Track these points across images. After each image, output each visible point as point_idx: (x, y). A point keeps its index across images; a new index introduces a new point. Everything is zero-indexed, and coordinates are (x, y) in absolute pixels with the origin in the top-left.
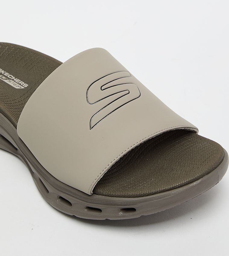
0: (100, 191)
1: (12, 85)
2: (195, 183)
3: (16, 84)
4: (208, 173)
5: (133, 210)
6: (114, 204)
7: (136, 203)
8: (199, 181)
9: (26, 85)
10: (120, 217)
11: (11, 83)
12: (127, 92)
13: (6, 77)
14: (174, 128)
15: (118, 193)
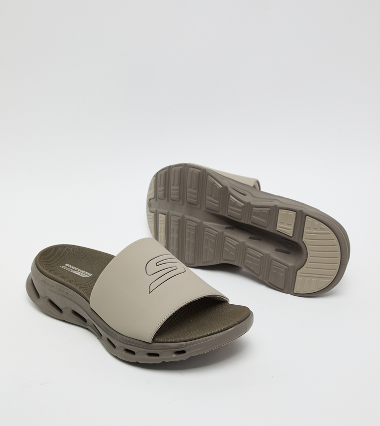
0: (158, 339)
1: (79, 275)
2: (230, 330)
3: (82, 274)
4: (239, 323)
5: (183, 352)
6: (170, 348)
7: (186, 346)
8: (232, 328)
9: (91, 275)
10: (173, 358)
11: (78, 274)
12: (176, 268)
13: (74, 269)
14: (207, 295)
15: (171, 340)
